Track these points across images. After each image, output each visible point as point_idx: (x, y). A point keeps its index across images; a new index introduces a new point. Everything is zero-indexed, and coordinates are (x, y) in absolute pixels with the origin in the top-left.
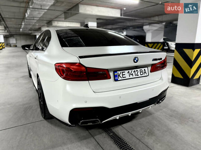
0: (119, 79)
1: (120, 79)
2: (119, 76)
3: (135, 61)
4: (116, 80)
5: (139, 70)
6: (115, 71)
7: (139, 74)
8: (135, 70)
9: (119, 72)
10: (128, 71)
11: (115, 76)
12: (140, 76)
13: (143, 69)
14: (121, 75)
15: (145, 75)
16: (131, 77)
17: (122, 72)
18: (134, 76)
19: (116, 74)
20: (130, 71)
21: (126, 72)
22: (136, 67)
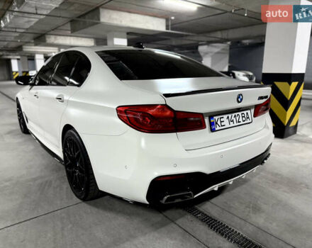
0: (216, 129)
1: (218, 128)
2: (216, 123)
3: (239, 100)
4: (213, 130)
5: (240, 113)
6: (211, 116)
7: (241, 120)
8: (236, 114)
9: (216, 118)
10: (227, 116)
11: (211, 124)
12: (242, 123)
13: (245, 112)
14: (219, 123)
15: (248, 121)
16: (232, 124)
17: (219, 117)
18: (236, 124)
19: (212, 121)
20: (230, 116)
21: (225, 116)
22: (239, 110)
